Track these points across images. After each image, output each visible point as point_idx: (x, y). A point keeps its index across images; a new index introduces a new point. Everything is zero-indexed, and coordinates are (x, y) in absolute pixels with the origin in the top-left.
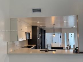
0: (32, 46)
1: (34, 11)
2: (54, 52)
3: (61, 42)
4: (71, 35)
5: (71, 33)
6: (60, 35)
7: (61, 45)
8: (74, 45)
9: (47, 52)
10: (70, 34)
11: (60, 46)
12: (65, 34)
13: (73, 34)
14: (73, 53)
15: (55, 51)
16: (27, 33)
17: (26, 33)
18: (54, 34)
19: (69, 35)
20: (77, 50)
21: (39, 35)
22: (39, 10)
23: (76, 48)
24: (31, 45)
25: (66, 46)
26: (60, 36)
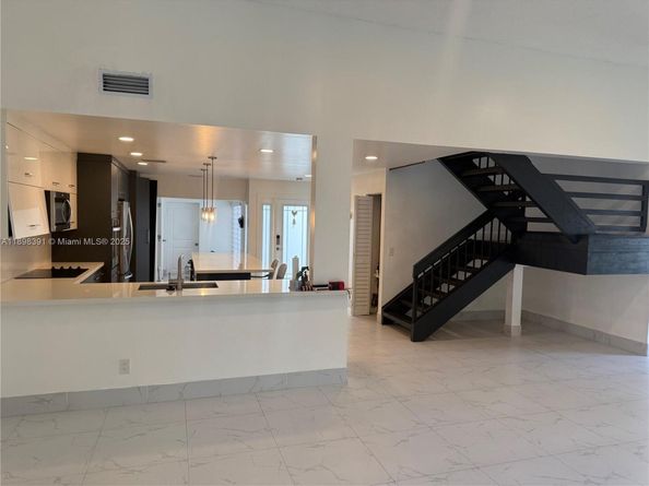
0: (79, 272)
1: (111, 83)
2: (204, 292)
3: (243, 251)
4: (294, 214)
5: (292, 208)
6: (237, 212)
7: (241, 265)
8: (296, 261)
9: (175, 293)
10: (288, 210)
11: (235, 268)
12: (266, 210)
13: (302, 213)
14: (288, 291)
15: (215, 286)
16: (53, 197)
17: (47, 194)
18: (212, 210)
19: (285, 213)
20: (305, 279)
21: (120, 208)
22: (139, 85)
23: (303, 269)
24: (75, 266)
25: (266, 265)
26: (241, 222)
